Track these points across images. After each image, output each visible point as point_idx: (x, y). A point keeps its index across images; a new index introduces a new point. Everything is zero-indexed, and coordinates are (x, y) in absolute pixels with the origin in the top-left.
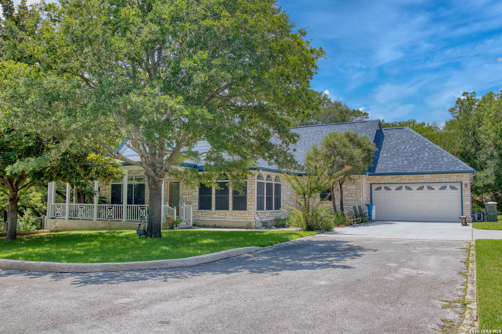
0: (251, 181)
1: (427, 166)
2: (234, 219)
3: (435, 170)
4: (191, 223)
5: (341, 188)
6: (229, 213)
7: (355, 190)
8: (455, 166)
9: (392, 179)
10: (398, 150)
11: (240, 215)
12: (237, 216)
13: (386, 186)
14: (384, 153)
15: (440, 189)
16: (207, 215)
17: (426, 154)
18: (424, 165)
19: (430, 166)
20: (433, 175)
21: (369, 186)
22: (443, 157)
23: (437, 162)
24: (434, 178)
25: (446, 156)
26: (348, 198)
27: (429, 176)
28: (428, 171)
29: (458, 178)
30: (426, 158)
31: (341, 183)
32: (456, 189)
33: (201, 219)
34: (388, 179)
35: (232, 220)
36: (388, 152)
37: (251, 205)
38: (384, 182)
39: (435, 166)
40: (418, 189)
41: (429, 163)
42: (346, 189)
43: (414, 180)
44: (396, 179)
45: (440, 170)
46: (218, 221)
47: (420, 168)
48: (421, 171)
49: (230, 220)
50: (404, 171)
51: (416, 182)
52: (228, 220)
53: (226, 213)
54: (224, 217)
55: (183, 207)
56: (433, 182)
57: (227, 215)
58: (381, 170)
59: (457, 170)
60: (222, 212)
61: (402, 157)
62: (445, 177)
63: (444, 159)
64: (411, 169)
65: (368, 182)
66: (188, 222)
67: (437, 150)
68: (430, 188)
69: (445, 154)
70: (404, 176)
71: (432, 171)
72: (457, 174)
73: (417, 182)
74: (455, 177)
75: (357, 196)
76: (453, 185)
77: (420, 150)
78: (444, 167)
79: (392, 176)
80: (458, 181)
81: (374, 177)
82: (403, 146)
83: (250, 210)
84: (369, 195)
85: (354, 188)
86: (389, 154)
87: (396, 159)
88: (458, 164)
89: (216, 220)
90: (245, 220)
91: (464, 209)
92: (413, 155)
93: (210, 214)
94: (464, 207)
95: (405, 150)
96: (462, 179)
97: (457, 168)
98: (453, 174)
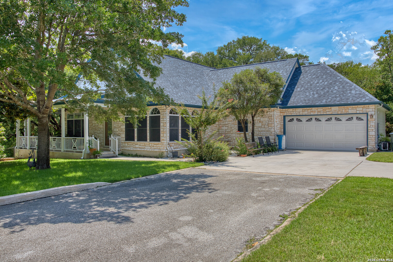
0: (163, 115)
1: (335, 98)
2: (151, 149)
3: (342, 103)
4: (117, 153)
5: (253, 120)
6: (147, 144)
7: (267, 122)
8: (361, 98)
9: (303, 111)
10: (311, 85)
11: (155, 146)
12: (153, 146)
13: (297, 118)
14: (298, 87)
15: (347, 120)
16: (131, 146)
17: (336, 88)
18: (333, 97)
19: (338, 98)
20: (340, 107)
21: (283, 118)
22: (351, 90)
23: (345, 95)
24: (341, 110)
25: (355, 89)
26: (262, 129)
27: (336, 108)
28: (335, 103)
29: (364, 110)
30: (336, 91)
31: (253, 115)
32: (362, 120)
33: (127, 149)
34: (299, 111)
35: (149, 150)
36: (302, 86)
37: (163, 137)
38: (295, 114)
39: (343, 98)
40: (326, 120)
41: (337, 96)
42: (260, 121)
43: (322, 112)
44: (306, 111)
45: (346, 102)
46: (139, 150)
47: (329, 100)
48: (329, 103)
49: (147, 150)
50: (313, 104)
51: (324, 114)
52: (145, 150)
53: (145, 144)
54: (143, 147)
55: (111, 139)
56: (340, 113)
57: (146, 146)
58: (293, 103)
59: (362, 101)
60: (142, 143)
61: (313, 91)
62: (351, 109)
63: (352, 91)
64: (320, 102)
65: (282, 114)
66: (114, 151)
67: (347, 83)
68: (338, 119)
69: (354, 87)
70: (313, 109)
71: (339, 103)
72: (363, 106)
73: (326, 114)
74: (361, 109)
75: (269, 128)
76: (359, 116)
77: (331, 84)
78: (351, 99)
79: (303, 109)
80: (364, 112)
81: (287, 109)
82: (317, 81)
83: (162, 141)
84: (283, 126)
85: (267, 120)
86: (303, 88)
87: (307, 93)
88: (364, 97)
89: (137, 150)
90: (159, 150)
91: (369, 139)
92: (324, 88)
93: (134, 145)
94: (369, 137)
95: (317, 84)
96: (368, 110)
97: (363, 100)
98: (359, 106)
